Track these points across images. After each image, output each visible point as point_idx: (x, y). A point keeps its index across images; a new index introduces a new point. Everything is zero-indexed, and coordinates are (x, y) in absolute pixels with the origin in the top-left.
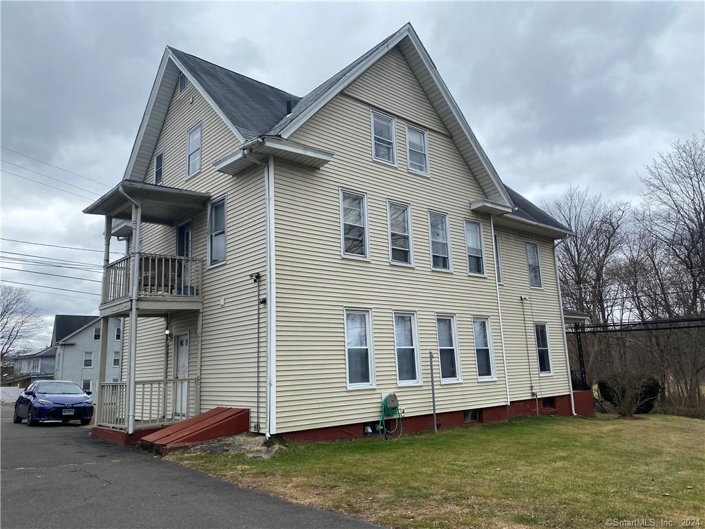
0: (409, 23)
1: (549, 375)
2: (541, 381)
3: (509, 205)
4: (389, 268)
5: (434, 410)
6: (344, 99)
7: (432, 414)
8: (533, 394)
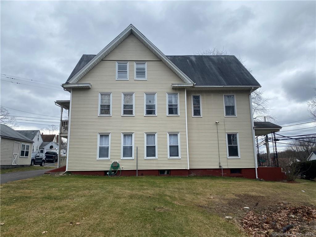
0: (131, 24)
1: (238, 158)
2: (228, 161)
3: (191, 83)
4: (122, 118)
5: (137, 168)
6: (104, 62)
7: (136, 170)
8: (220, 166)
